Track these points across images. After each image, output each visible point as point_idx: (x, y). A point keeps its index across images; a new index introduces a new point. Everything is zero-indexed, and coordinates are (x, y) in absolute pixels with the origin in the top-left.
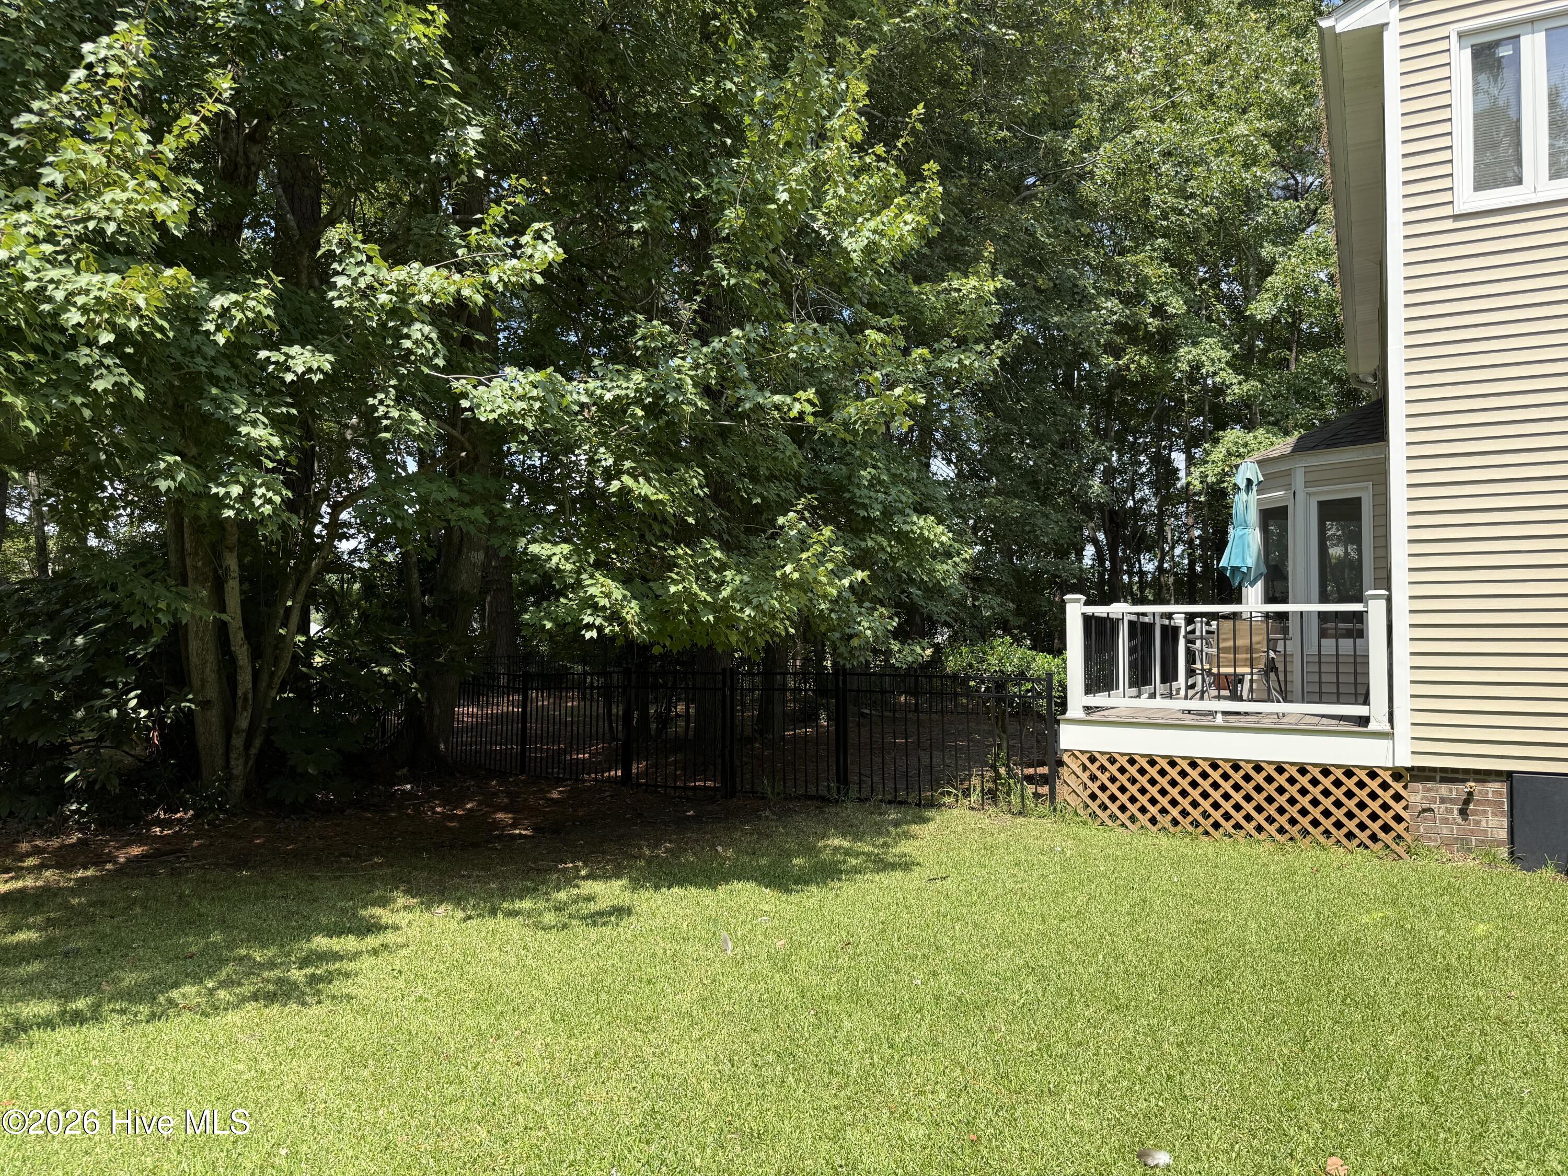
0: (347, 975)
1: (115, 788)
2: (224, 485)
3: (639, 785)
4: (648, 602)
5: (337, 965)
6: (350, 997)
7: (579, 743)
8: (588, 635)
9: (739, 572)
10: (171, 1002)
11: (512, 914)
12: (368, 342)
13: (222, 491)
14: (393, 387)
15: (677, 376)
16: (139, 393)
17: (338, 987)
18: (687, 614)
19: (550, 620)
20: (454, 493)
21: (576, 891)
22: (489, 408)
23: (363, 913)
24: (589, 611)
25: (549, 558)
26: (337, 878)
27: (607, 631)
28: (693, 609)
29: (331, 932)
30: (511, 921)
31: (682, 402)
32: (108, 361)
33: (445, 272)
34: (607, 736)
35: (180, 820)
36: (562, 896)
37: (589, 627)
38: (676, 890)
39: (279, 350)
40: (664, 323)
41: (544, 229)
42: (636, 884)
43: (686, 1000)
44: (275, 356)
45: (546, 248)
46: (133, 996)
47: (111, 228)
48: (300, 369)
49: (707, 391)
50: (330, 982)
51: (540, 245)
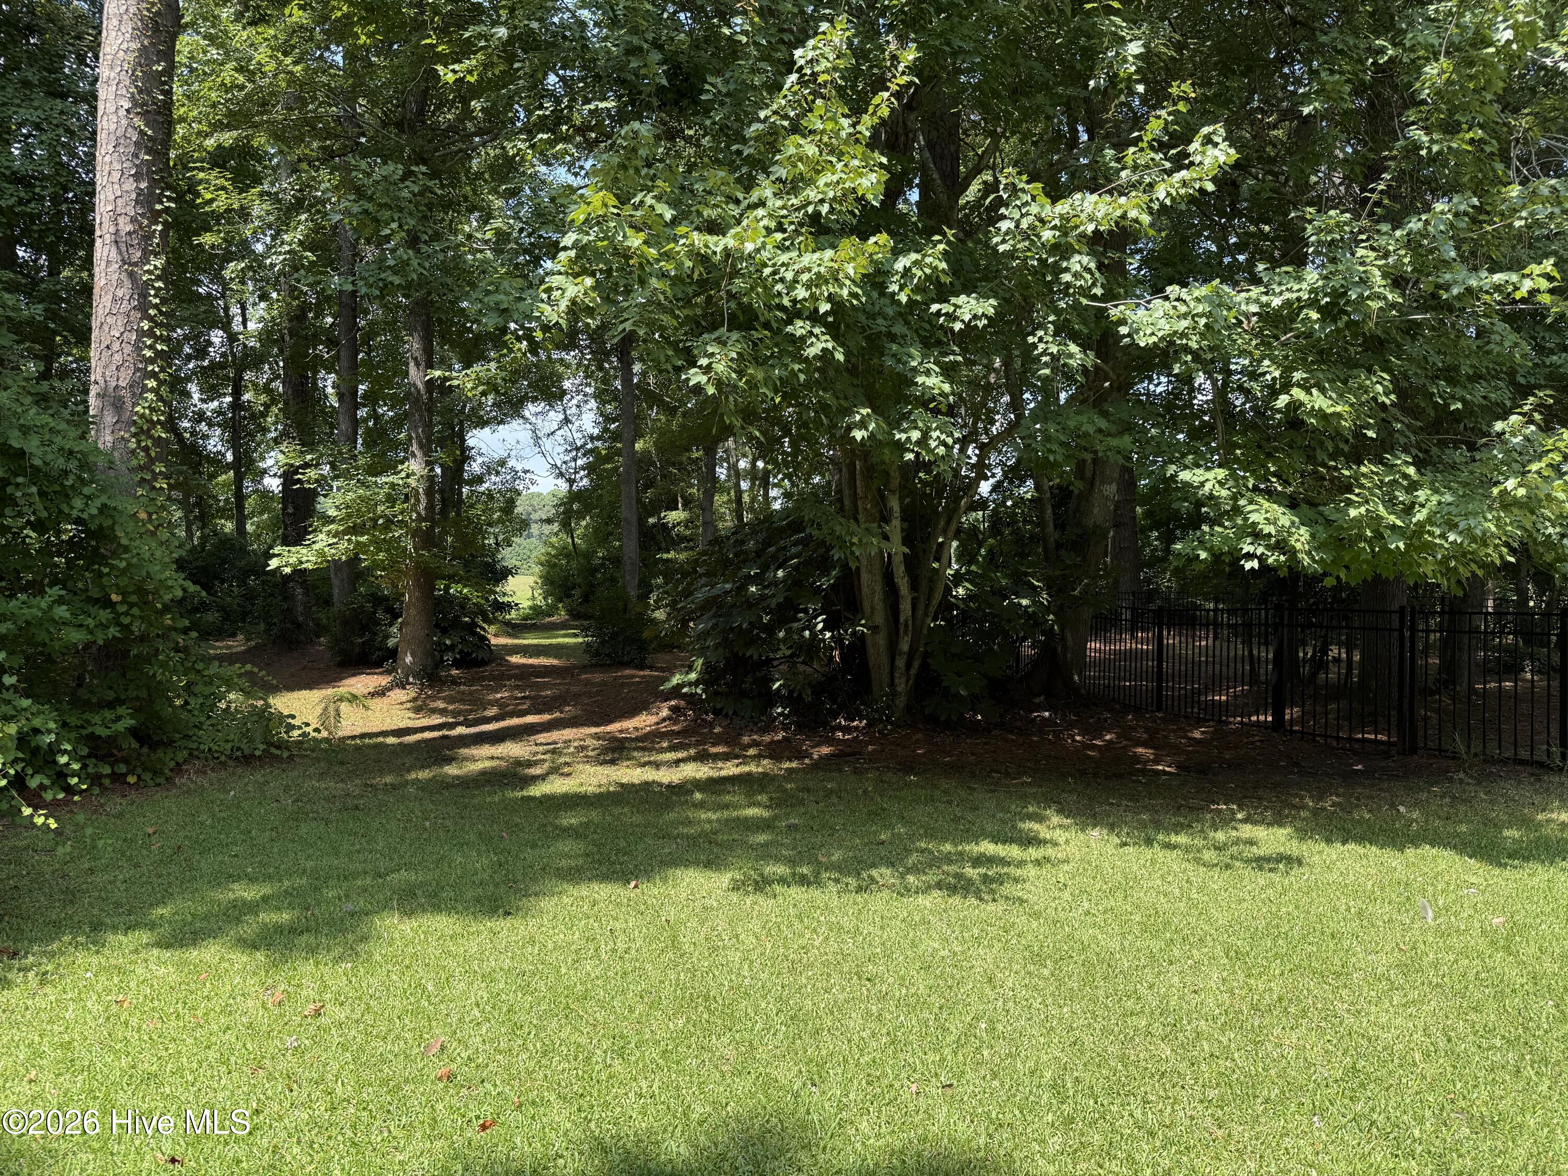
0: (1016, 880)
1: (808, 696)
2: (905, 431)
3: (1292, 732)
4: (1320, 528)
5: (1006, 870)
6: (1022, 901)
7: (1215, 684)
8: (1248, 566)
9: (1436, 491)
10: (872, 878)
11: (1168, 846)
12: (1028, 282)
13: (903, 436)
14: (1052, 323)
15: (1362, 269)
16: (840, 357)
17: (1008, 889)
18: (1369, 542)
19: (1205, 549)
20: (1103, 424)
21: (1234, 833)
22: (1148, 332)
23: (1021, 825)
24: (1249, 540)
25: (1202, 484)
26: (993, 791)
27: (1270, 560)
28: (1379, 536)
29: (996, 840)
30: (1168, 853)
31: (1368, 298)
32: (817, 331)
33: (1107, 198)
34: (1247, 679)
35: (856, 728)
36: (1220, 836)
37: (1250, 556)
38: (1351, 846)
39: (948, 302)
40: (1342, 212)
41: (1214, 133)
42: (1303, 834)
43: (1382, 961)
44: (946, 308)
45: (1216, 152)
46: (842, 868)
47: (825, 209)
48: (967, 318)
49: (1398, 281)
50: (1002, 884)
51: (1210, 150)
